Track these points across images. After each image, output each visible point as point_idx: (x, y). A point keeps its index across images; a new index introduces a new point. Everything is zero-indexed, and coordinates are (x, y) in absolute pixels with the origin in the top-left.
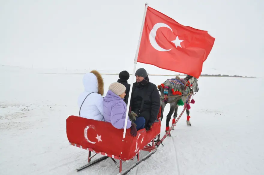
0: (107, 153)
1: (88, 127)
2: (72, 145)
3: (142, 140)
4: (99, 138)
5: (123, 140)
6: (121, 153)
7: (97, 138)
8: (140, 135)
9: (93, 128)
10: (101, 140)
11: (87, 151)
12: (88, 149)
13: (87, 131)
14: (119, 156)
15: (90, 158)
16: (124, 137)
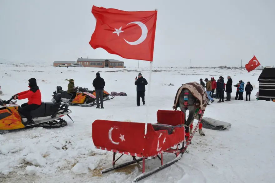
0: (129, 152)
1: (112, 129)
2: (97, 148)
3: (164, 141)
4: (122, 138)
5: (145, 137)
6: (143, 150)
7: (120, 138)
8: (161, 134)
9: (117, 129)
10: (124, 140)
11: (111, 153)
12: (112, 150)
13: (111, 133)
14: (142, 154)
15: (114, 161)
16: (146, 133)
